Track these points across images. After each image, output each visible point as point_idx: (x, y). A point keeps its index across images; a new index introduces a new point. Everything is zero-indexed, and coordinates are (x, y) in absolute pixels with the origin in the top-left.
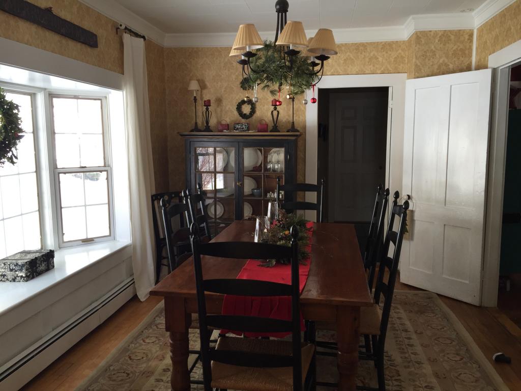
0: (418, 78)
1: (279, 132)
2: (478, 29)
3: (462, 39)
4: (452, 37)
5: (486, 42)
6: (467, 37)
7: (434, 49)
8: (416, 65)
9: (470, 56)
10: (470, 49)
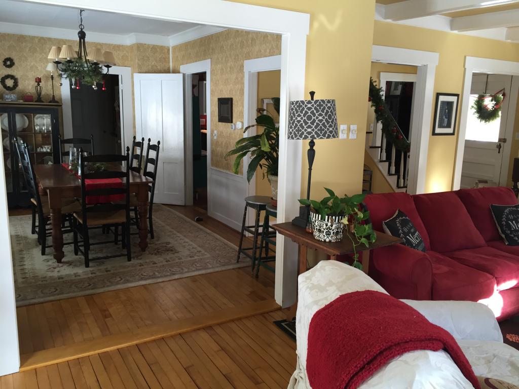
0: (140, 73)
1: (43, 102)
2: (172, 47)
3: (164, 51)
4: (158, 49)
5: (177, 57)
6: (166, 51)
7: (148, 56)
8: (139, 64)
9: (169, 62)
10: (169, 58)
